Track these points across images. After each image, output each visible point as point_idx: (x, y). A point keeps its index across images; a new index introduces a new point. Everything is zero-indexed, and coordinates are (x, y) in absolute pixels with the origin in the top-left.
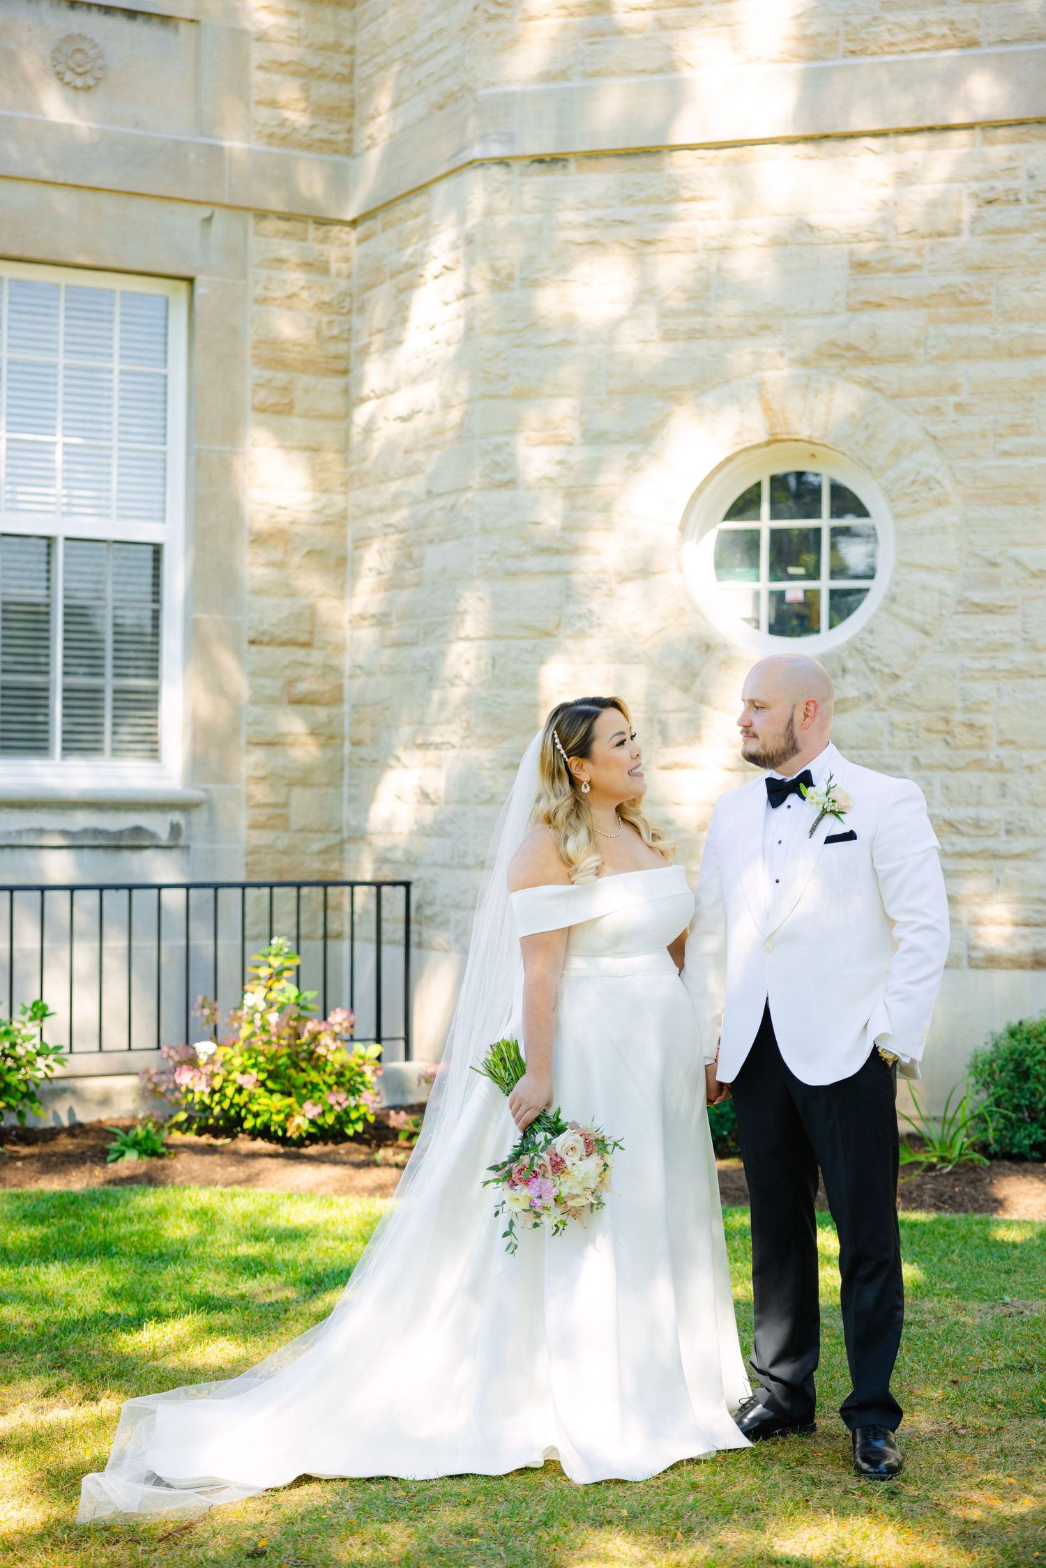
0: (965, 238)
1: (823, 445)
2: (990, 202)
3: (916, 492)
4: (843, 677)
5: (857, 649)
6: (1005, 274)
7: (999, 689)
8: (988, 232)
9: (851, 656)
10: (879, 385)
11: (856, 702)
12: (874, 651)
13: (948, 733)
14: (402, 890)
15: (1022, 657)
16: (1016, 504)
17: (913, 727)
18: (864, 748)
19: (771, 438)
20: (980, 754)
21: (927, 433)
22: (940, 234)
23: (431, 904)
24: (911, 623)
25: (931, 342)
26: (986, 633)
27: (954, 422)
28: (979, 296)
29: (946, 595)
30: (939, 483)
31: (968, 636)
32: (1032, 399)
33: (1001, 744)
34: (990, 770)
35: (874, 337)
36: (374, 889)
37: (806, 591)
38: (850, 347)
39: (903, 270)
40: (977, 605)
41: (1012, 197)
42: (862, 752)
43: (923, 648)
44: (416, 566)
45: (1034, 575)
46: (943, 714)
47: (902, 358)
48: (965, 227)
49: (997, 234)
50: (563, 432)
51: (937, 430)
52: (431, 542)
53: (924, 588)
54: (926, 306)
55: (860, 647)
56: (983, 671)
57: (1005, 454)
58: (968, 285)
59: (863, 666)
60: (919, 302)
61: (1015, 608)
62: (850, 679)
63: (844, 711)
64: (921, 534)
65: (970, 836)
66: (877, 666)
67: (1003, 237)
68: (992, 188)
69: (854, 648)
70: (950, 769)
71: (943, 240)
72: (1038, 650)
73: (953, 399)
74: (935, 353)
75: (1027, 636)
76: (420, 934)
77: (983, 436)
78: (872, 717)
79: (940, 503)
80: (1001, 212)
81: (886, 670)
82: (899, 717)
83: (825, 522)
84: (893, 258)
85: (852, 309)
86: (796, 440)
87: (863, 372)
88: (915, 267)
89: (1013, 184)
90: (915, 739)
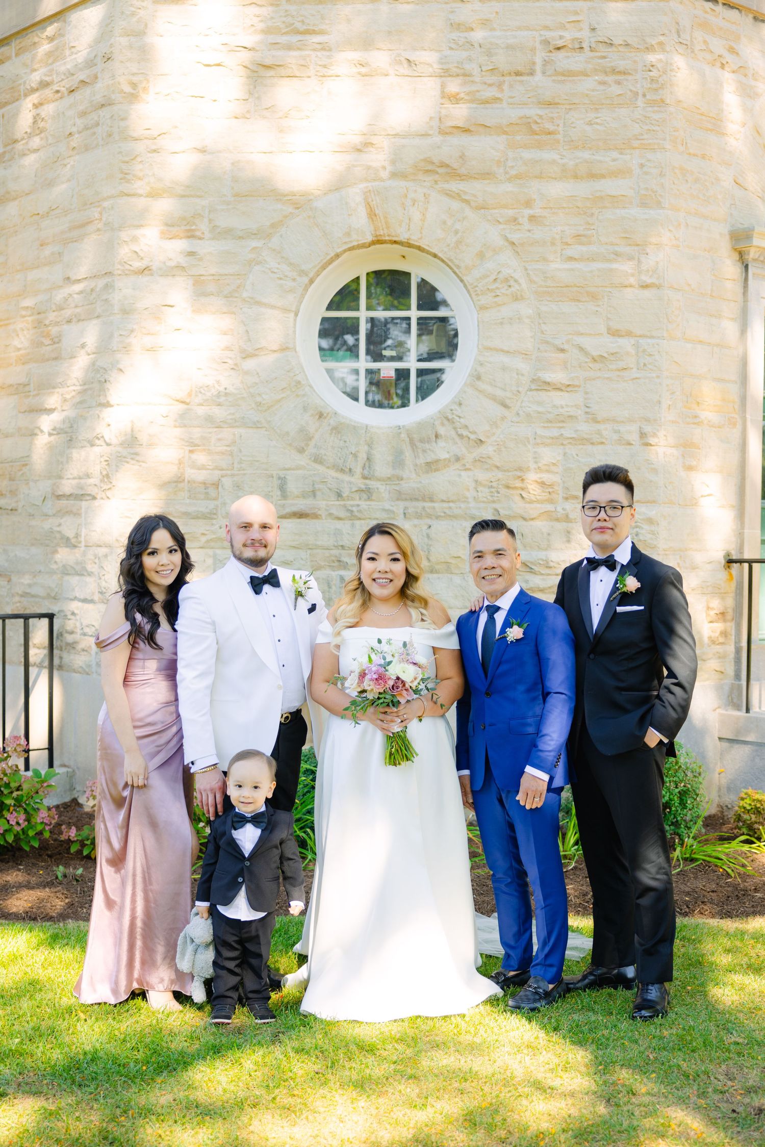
0: (538, 77)
1: (419, 248)
2: (559, 49)
3: (497, 288)
4: (436, 442)
5: (448, 420)
6: (570, 109)
7: (565, 454)
8: (557, 73)
9: (443, 424)
10: (466, 197)
11: (447, 463)
12: (462, 420)
13: (523, 489)
14: (45, 622)
15: (585, 428)
16: (578, 301)
17: (494, 484)
18: (452, 501)
19: (376, 239)
20: (550, 507)
21: (507, 239)
22: (518, 74)
23: (72, 633)
24: (494, 398)
25: (510, 163)
26: (554, 406)
27: (529, 231)
28: (552, 128)
29: (522, 375)
30: (516, 281)
31: (540, 409)
32: (593, 214)
33: (567, 499)
34: (557, 520)
35: (462, 157)
36: (22, 620)
37: (397, 370)
38: (443, 165)
39: (486, 102)
40: (549, 383)
41: (577, 46)
42: (451, 505)
43: (503, 418)
44: (54, 343)
45: (594, 360)
46: (519, 474)
47: (486, 175)
48: (538, 68)
49: (564, 75)
50: (193, 227)
51: (515, 237)
52: (69, 321)
53: (504, 369)
54: (505, 133)
55: (450, 417)
56: (552, 438)
57: (571, 259)
58: (541, 117)
59: (453, 433)
60: (501, 130)
61: (579, 386)
62: (441, 443)
63: (437, 470)
64: (501, 323)
65: (542, 574)
66: (465, 433)
67: (570, 78)
68: (561, 37)
69: (447, 418)
70: (525, 519)
71: (518, 78)
72: (596, 421)
73: (528, 212)
74: (513, 172)
75: (587, 410)
76: (61, 658)
77: (553, 244)
78: (460, 476)
79: (517, 298)
80: (568, 57)
81: (472, 437)
82: (482, 476)
83: (414, 314)
84: (478, 91)
85: (442, 132)
86: (395, 242)
87: (455, 186)
88: (497, 100)
89: (578, 35)
90: (496, 494)
